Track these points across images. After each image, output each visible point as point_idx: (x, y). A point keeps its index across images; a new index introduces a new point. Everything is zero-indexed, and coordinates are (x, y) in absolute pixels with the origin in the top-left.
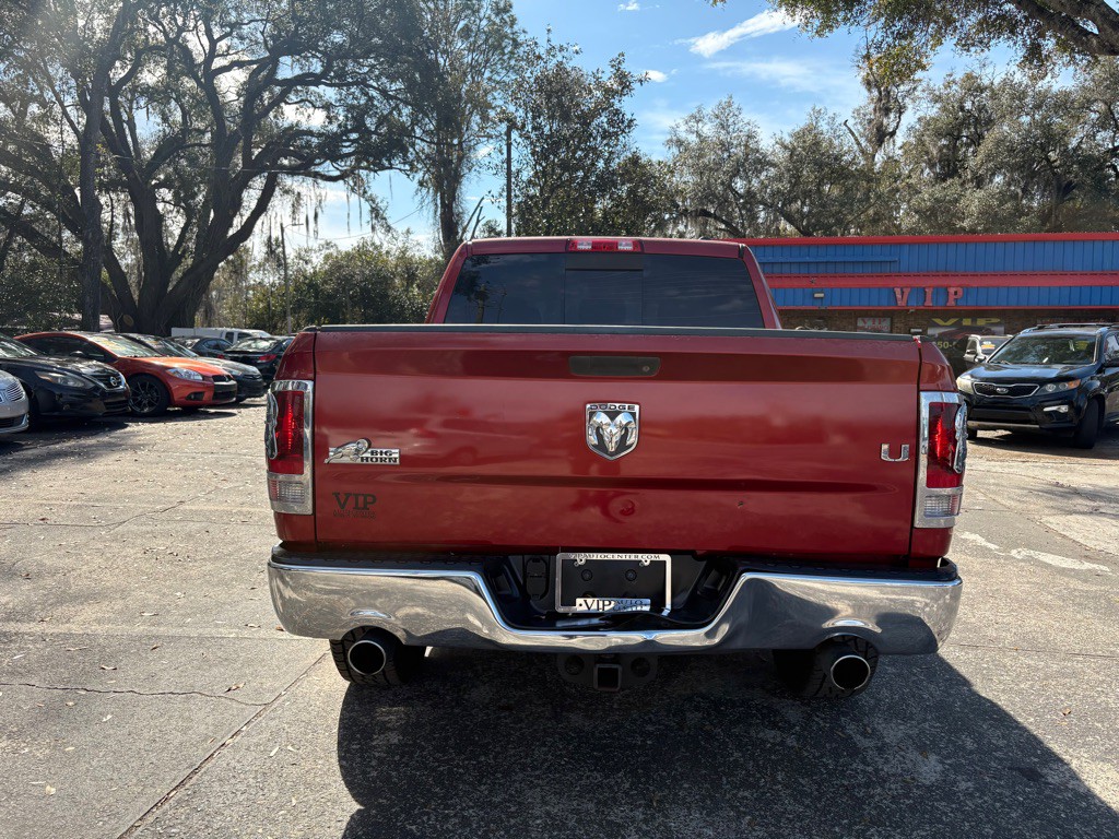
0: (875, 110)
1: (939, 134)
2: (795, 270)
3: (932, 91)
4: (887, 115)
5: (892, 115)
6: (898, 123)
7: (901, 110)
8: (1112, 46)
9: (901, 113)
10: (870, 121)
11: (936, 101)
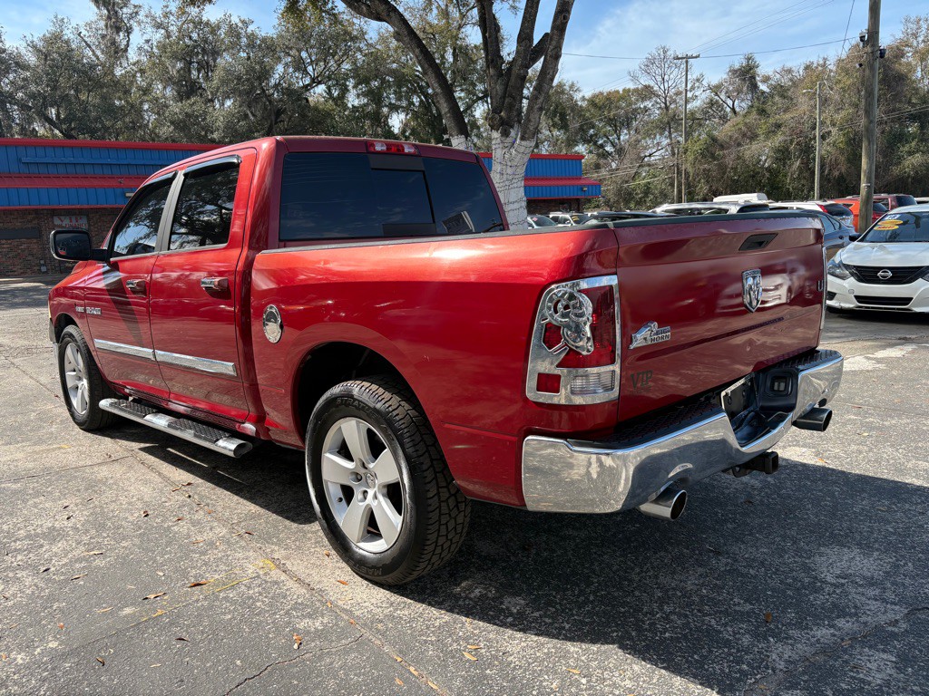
0: (106, 26)
1: (175, 57)
2: (98, 171)
3: (154, 19)
4: (118, 33)
5: (121, 34)
6: (128, 41)
7: (129, 31)
8: (378, 14)
9: (129, 33)
10: (103, 37)
11: (158, 27)
